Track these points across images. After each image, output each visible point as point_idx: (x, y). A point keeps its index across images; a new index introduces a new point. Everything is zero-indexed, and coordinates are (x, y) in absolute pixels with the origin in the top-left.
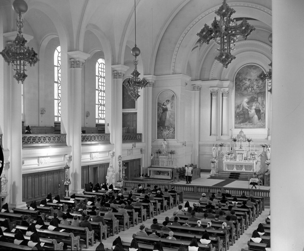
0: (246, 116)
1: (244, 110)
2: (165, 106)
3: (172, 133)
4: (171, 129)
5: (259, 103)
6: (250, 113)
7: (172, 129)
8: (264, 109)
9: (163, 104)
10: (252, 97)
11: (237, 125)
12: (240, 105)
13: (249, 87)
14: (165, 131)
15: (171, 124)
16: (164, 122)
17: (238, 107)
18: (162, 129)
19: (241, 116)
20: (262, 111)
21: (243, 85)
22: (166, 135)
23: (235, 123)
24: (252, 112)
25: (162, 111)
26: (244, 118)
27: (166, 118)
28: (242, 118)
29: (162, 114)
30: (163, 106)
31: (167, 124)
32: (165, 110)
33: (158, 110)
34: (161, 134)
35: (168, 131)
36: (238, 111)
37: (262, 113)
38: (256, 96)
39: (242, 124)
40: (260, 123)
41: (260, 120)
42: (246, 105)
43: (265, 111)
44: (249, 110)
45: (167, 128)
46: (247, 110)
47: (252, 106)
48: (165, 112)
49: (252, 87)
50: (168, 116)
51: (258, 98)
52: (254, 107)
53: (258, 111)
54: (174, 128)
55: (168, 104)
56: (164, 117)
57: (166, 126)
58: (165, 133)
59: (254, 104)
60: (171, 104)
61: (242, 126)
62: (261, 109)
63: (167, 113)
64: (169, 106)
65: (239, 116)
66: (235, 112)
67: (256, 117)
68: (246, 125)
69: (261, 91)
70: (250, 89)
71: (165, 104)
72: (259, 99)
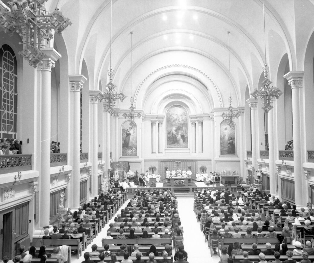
0: (175, 139)
1: (173, 135)
2: (129, 131)
3: (135, 151)
4: (133, 149)
5: (184, 131)
6: (177, 137)
7: (135, 148)
8: (187, 135)
9: (126, 130)
10: (178, 127)
11: (169, 146)
12: (170, 131)
13: (176, 120)
14: (129, 150)
15: (133, 145)
16: (128, 143)
17: (169, 133)
18: (126, 148)
19: (171, 140)
20: (185, 136)
21: (172, 118)
22: (129, 153)
23: (167, 144)
24: (179, 137)
25: (126, 136)
26: (173, 140)
27: (129, 141)
28: (172, 141)
29: (126, 137)
30: (127, 132)
31: (130, 145)
32: (128, 135)
33: (123, 135)
34: (126, 152)
35: (131, 150)
36: (169, 136)
37: (186, 138)
38: (181, 126)
39: (172, 145)
40: (184, 144)
41: (185, 142)
42: (174, 132)
43: (187, 136)
44: (177, 135)
45: (130, 148)
46: (175, 135)
47: (178, 133)
48: (129, 136)
49: (178, 120)
50: (131, 140)
51: (182, 128)
52: (180, 134)
53: (183, 136)
54: (136, 148)
55: (131, 130)
56: (127, 140)
57: (129, 147)
58: (129, 151)
59: (180, 131)
60: (133, 131)
61: (172, 147)
62: (185, 135)
63: (130, 137)
64: (131, 132)
65: (170, 139)
66: (167, 137)
67: (181, 140)
68: (175, 145)
69: (184, 123)
70: (177, 121)
71: (128, 130)
72: (184, 128)
